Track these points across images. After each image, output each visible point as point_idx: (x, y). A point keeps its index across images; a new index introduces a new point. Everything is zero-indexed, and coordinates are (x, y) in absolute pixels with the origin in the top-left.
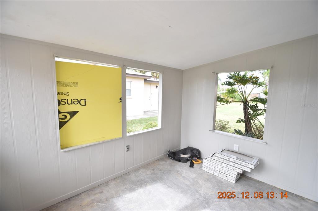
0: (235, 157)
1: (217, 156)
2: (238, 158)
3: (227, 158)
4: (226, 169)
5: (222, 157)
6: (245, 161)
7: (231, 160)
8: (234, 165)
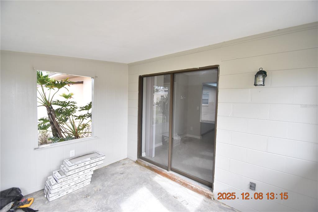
0: (89, 159)
1: (71, 169)
2: (92, 158)
3: (83, 164)
4: (83, 176)
5: (78, 167)
6: (98, 157)
7: (87, 163)
8: (91, 166)
